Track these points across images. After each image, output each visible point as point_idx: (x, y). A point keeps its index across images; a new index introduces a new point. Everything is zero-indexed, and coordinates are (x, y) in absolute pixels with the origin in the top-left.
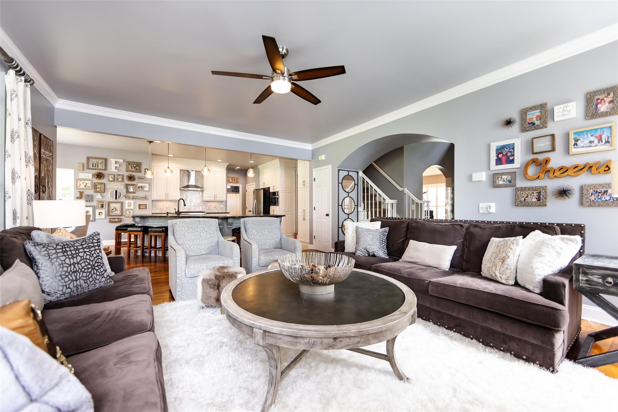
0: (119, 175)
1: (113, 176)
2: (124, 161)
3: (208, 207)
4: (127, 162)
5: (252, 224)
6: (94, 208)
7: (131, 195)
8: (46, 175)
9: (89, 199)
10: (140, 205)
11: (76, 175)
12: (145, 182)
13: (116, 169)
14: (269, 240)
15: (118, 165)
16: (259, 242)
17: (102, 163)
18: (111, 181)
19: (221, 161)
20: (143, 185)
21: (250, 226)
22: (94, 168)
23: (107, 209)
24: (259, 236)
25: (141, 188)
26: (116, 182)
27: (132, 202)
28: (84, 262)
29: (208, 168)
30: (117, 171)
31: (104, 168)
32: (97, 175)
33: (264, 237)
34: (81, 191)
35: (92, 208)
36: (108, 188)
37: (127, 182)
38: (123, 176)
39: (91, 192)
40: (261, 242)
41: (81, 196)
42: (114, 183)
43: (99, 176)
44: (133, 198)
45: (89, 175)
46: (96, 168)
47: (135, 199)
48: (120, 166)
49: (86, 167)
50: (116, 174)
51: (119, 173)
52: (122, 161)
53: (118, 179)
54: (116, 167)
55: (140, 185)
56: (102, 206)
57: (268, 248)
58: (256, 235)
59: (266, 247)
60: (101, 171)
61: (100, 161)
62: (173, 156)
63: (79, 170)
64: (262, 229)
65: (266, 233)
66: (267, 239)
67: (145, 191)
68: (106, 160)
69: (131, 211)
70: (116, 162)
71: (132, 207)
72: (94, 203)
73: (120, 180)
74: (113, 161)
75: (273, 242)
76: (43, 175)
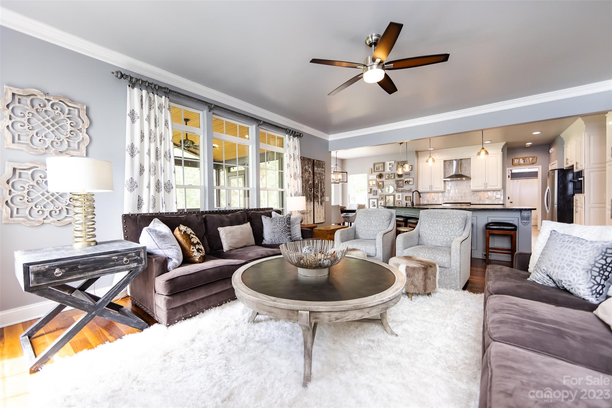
0: (392, 174)
1: (388, 175)
2: (395, 163)
3: (478, 197)
4: (397, 162)
5: (425, 216)
6: (378, 200)
7: (400, 189)
8: (319, 182)
9: (376, 193)
10: (406, 197)
11: (368, 177)
12: (410, 177)
13: (390, 170)
14: (442, 237)
15: (391, 166)
16: (429, 237)
17: (382, 166)
18: (387, 179)
19: (490, 142)
20: (408, 179)
21: (423, 219)
22: (377, 170)
23: (384, 201)
24: (430, 230)
25: (407, 183)
26: (390, 180)
27: (400, 194)
28: (278, 228)
29: (433, 159)
30: (390, 171)
31: (383, 170)
32: (379, 176)
33: (435, 232)
34: (371, 188)
35: (376, 200)
36: (385, 184)
37: (397, 178)
38: (395, 174)
39: (375, 188)
40: (432, 238)
41: (371, 191)
42: (389, 180)
43: (380, 176)
44: (402, 191)
45: (374, 176)
46: (379, 170)
47: (403, 192)
48: (392, 166)
49: (373, 171)
50: (390, 173)
51: (392, 172)
52: (393, 162)
53: (391, 177)
54: (390, 168)
55: (406, 180)
56: (382, 199)
57: (440, 245)
58: (427, 229)
59: (436, 243)
60: (381, 172)
61: (381, 165)
62: (433, 149)
63: (370, 173)
64: (435, 223)
65: (440, 228)
66: (439, 235)
67: (411, 185)
68: (384, 163)
69: (400, 202)
70: (390, 164)
71: (400, 199)
72: (378, 197)
73: (392, 177)
74: (387, 163)
75: (447, 239)
76: (316, 182)
